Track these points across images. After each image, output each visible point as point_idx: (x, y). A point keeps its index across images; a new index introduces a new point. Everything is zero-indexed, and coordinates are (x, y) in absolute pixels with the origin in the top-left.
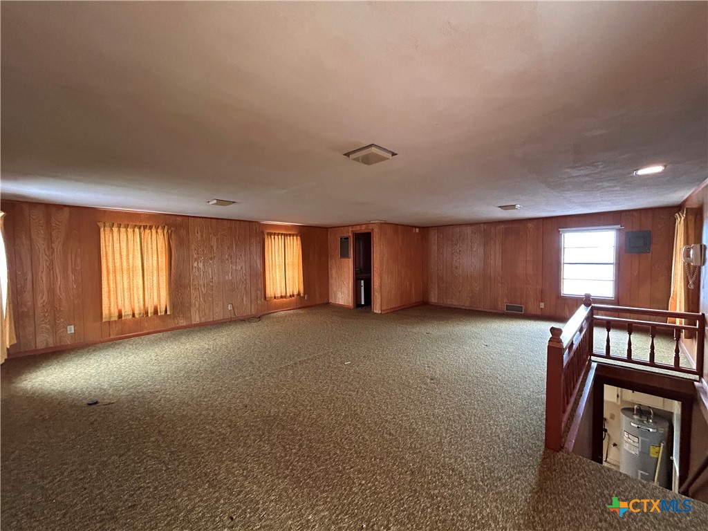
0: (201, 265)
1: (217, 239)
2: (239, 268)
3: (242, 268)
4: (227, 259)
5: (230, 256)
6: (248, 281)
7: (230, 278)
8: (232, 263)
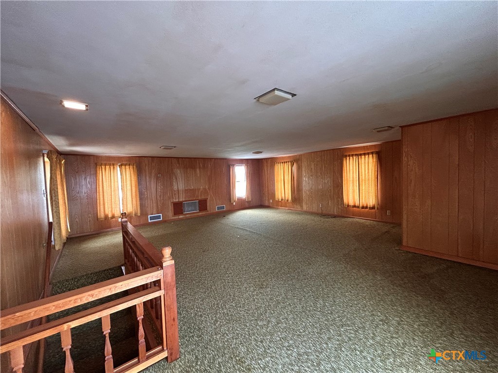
0: (307, 179)
1: (314, 164)
2: (326, 181)
3: (328, 182)
4: (320, 176)
5: (321, 173)
6: (332, 191)
7: (321, 188)
8: (322, 178)
